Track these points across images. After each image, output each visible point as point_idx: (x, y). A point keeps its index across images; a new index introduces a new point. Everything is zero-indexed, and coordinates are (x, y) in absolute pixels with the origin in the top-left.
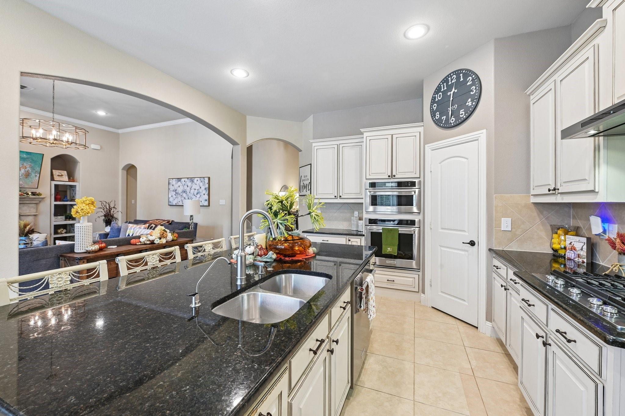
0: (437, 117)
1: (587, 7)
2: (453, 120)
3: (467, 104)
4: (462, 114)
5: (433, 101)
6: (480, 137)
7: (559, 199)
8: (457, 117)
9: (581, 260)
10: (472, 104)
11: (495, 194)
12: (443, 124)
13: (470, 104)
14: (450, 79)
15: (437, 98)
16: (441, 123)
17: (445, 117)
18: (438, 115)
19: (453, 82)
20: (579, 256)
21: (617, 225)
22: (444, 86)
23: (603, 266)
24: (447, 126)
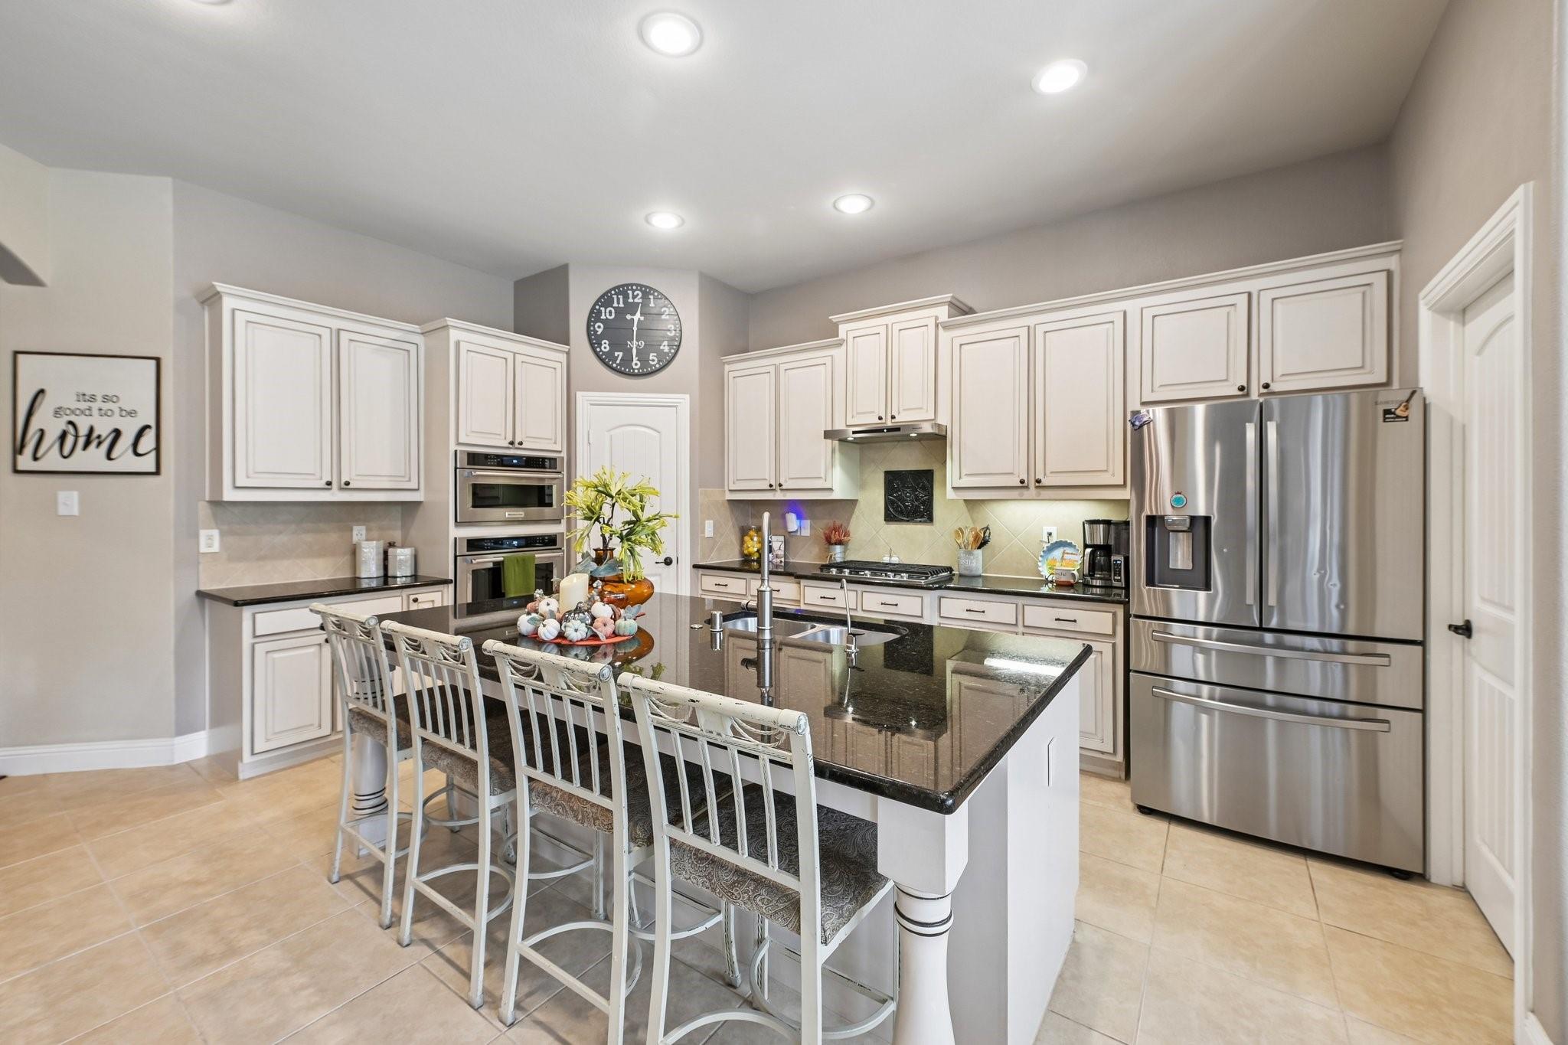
0: (605, 348)
1: (830, 318)
2: (636, 364)
3: (662, 348)
4: (653, 361)
5: (594, 316)
6: (679, 403)
7: (779, 496)
8: (644, 361)
9: (778, 560)
10: (670, 349)
11: (700, 487)
12: (617, 365)
13: (666, 349)
14: (630, 292)
15: (603, 314)
16: (615, 361)
17: (621, 354)
18: (605, 346)
19: (636, 300)
20: (777, 556)
21: (809, 521)
22: (618, 299)
23: (793, 563)
24: (624, 370)
